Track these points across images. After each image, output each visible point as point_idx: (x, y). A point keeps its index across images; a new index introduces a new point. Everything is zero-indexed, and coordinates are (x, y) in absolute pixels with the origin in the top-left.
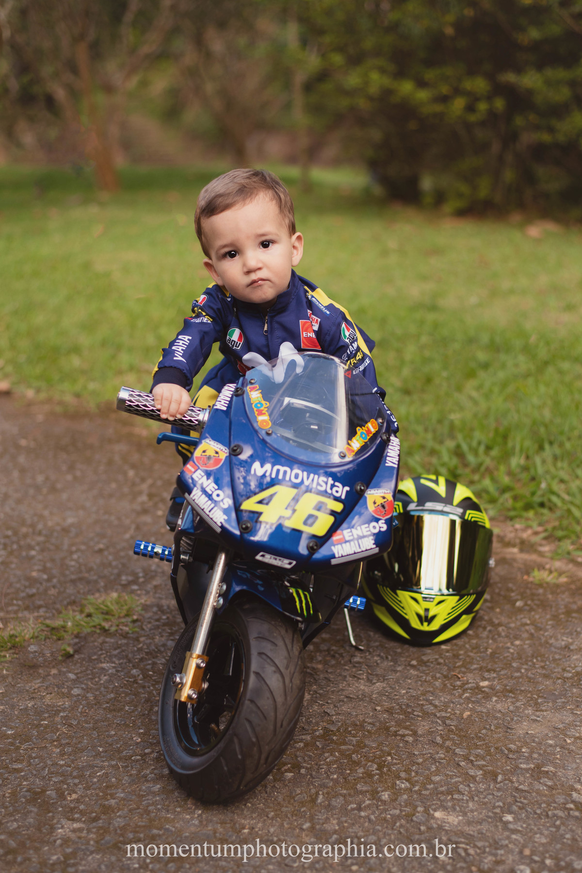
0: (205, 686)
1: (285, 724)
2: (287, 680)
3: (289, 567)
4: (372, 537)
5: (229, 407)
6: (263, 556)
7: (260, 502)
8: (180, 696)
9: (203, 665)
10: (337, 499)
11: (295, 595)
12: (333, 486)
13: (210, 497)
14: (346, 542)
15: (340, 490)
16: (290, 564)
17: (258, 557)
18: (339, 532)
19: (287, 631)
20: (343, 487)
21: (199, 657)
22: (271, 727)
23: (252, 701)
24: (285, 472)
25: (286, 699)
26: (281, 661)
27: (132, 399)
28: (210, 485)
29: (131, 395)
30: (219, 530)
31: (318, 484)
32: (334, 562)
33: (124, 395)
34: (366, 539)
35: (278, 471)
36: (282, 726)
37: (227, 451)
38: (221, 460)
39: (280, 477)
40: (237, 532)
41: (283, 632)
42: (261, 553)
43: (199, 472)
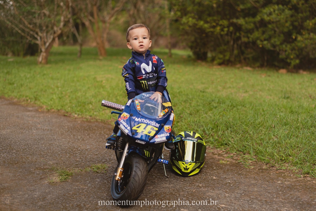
0: (122, 176)
1: (142, 184)
2: (142, 173)
3: (144, 144)
4: (165, 137)
5: (130, 105)
6: (137, 141)
7: (137, 127)
8: (116, 178)
9: (122, 171)
10: (157, 127)
11: (145, 152)
12: (156, 124)
13: (124, 126)
14: (159, 138)
15: (157, 125)
16: (144, 143)
17: (136, 141)
18: (157, 135)
19: (143, 161)
20: (158, 124)
21: (121, 169)
22: (138, 184)
23: (133, 178)
24: (143, 120)
25: (142, 177)
26: (141, 168)
27: (105, 103)
28: (125, 124)
29: (105, 102)
30: (127, 134)
31: (152, 123)
32: (155, 143)
33: (103, 102)
34: (164, 137)
35: (142, 120)
36: (141, 184)
37: (129, 115)
38: (127, 117)
39: (142, 121)
40: (131, 135)
41: (142, 161)
42: (137, 140)
43: (122, 120)
